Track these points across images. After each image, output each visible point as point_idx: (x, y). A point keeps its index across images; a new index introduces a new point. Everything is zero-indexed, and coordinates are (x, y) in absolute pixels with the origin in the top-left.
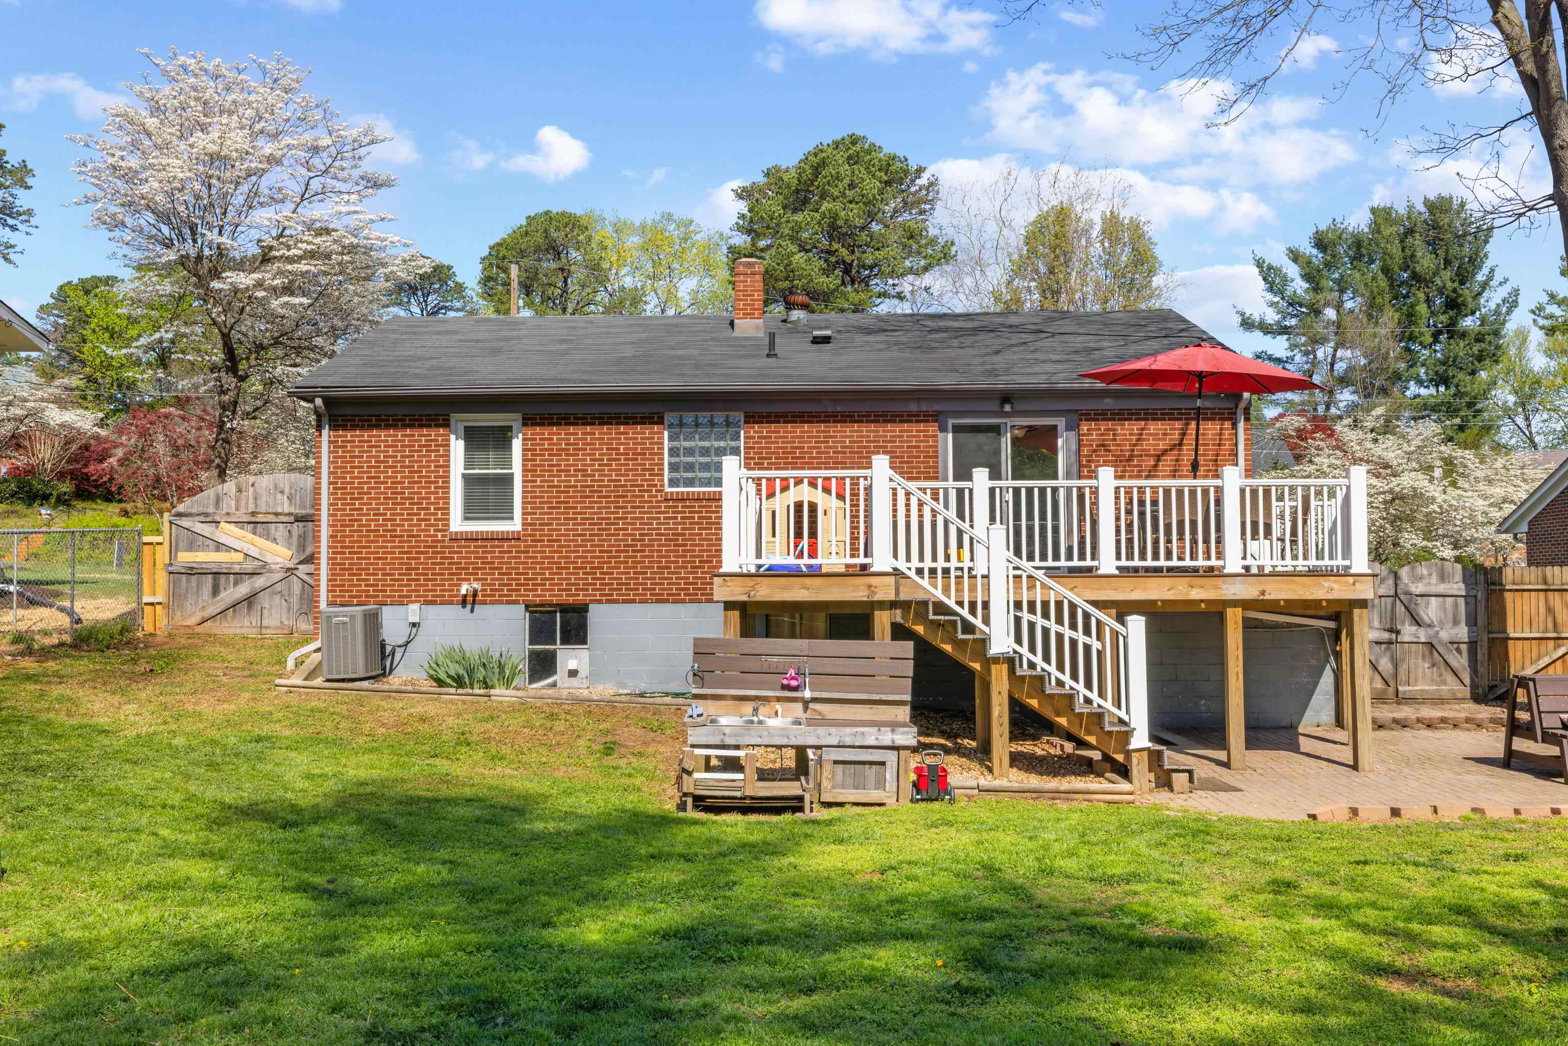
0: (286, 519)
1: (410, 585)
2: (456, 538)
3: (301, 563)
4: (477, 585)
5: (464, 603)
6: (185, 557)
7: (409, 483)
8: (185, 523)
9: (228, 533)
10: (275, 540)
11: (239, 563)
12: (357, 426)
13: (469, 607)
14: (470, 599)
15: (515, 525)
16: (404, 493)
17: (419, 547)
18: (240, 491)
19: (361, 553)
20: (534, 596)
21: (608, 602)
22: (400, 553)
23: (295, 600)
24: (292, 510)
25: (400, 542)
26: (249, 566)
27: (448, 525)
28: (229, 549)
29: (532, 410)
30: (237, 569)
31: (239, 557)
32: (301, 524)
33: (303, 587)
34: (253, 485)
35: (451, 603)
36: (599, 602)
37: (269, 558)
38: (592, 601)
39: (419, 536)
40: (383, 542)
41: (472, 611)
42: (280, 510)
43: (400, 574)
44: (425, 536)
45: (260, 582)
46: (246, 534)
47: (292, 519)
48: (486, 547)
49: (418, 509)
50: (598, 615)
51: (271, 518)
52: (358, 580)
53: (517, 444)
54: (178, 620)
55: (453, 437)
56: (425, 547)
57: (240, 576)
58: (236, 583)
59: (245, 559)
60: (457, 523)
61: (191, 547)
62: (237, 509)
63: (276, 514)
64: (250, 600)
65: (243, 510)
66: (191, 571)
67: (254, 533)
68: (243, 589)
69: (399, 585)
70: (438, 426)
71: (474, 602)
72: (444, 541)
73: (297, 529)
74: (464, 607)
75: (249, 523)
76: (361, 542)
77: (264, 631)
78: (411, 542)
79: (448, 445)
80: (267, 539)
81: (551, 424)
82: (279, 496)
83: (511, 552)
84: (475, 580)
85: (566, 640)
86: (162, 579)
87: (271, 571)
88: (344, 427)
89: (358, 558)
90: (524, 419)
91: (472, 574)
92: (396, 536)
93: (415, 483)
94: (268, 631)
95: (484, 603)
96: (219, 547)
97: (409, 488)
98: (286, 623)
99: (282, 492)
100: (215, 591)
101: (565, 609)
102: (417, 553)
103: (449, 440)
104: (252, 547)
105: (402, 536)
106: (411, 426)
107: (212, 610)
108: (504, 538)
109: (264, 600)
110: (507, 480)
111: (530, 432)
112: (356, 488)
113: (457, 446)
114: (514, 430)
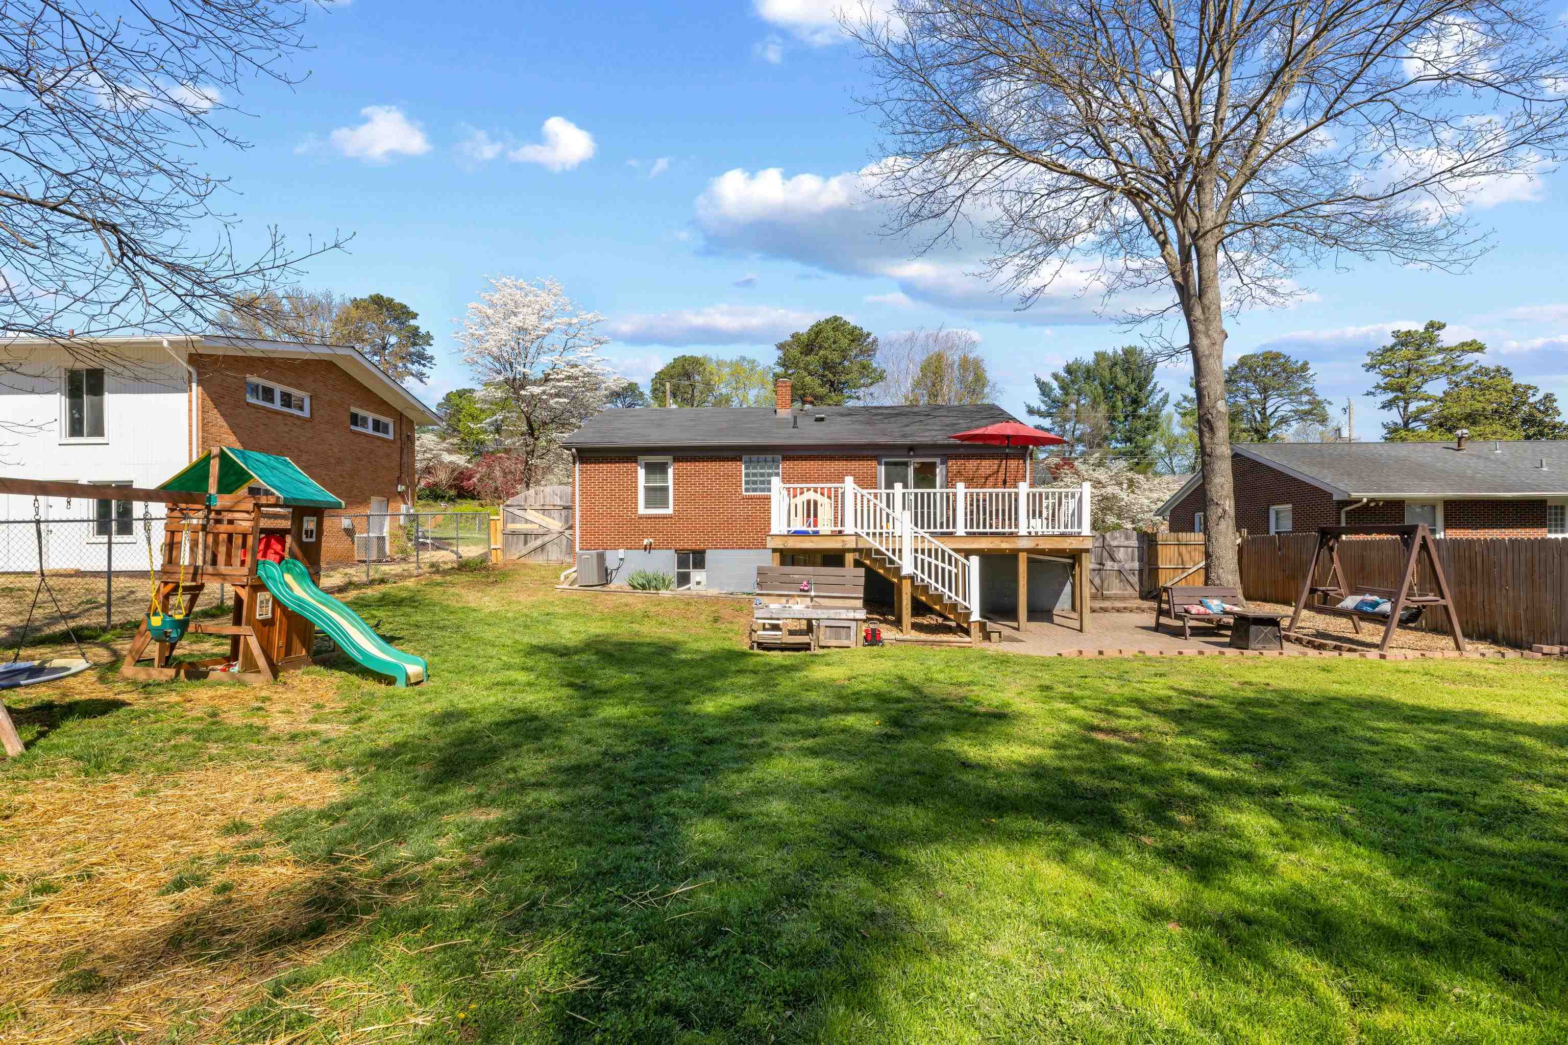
0: (559, 508)
1: (619, 540)
2: (642, 517)
3: (566, 529)
4: (651, 540)
5: (645, 549)
6: (511, 527)
7: (618, 490)
8: (510, 509)
9: (531, 515)
10: (553, 518)
11: (537, 529)
12: (592, 462)
13: (648, 551)
14: (648, 547)
15: (670, 511)
16: (616, 495)
17: (624, 522)
18: (536, 494)
19: (596, 524)
20: (679, 546)
21: (715, 548)
22: (614, 524)
23: (564, 547)
24: (562, 504)
25: (614, 519)
26: (541, 531)
27: (637, 511)
28: (532, 522)
29: (677, 455)
30: (535, 532)
31: (537, 526)
32: (566, 511)
33: (568, 541)
34: (542, 491)
35: (639, 549)
36: (711, 548)
37: (551, 527)
38: (707, 548)
39: (624, 516)
40: (606, 519)
41: (650, 553)
42: (556, 504)
43: (614, 535)
44: (626, 516)
45: (547, 538)
46: (540, 514)
47: (562, 508)
48: (656, 521)
49: (622, 504)
50: (710, 555)
51: (551, 508)
52: (594, 538)
53: (670, 471)
54: (508, 557)
55: (639, 468)
56: (627, 522)
57: (537, 536)
58: (536, 539)
59: (539, 527)
60: (642, 510)
61: (513, 522)
62: (535, 503)
63: (554, 506)
64: (542, 547)
65: (538, 504)
66: (514, 533)
67: (544, 515)
68: (539, 542)
69: (614, 540)
70: (632, 462)
71: (650, 549)
72: (636, 519)
73: (564, 512)
74: (645, 551)
75: (541, 510)
76: (595, 519)
77: (550, 562)
78: (619, 519)
79: (637, 472)
80: (550, 518)
81: (687, 461)
82: (555, 497)
83: (668, 524)
84: (651, 538)
85: (695, 567)
86: (500, 537)
87: (552, 533)
88: (587, 463)
89: (594, 527)
90: (673, 459)
91: (649, 535)
92: (612, 516)
93: (622, 490)
95: (656, 549)
96: (527, 521)
97: (618, 493)
98: (560, 558)
99: (557, 495)
100: (526, 543)
101: (695, 552)
102: (622, 524)
103: (637, 469)
104: (543, 521)
105: (615, 516)
106: (619, 462)
107: (524, 552)
108: (665, 517)
109: (549, 546)
110: (665, 489)
111: (676, 465)
112: (593, 493)
113: (641, 472)
114: (668, 465)
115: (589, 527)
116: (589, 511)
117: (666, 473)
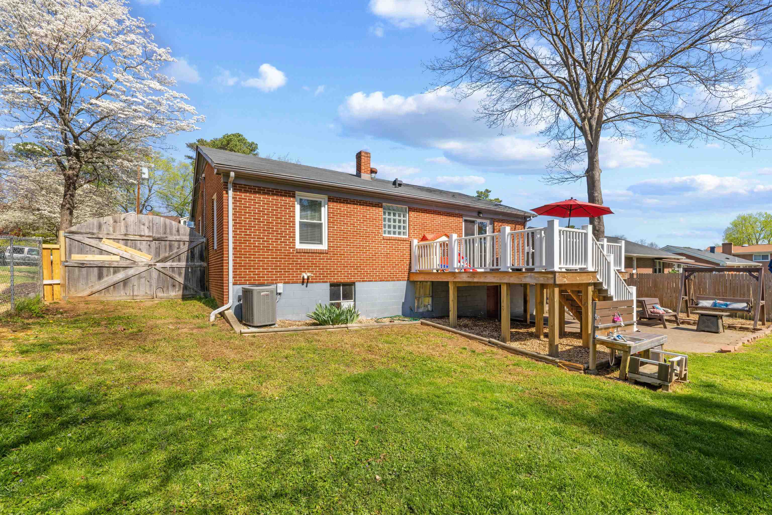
0: (148, 239)
1: (277, 274)
2: (299, 252)
3: (157, 262)
4: (309, 274)
5: (303, 283)
6: (77, 257)
7: (276, 223)
8: (77, 237)
9: (106, 245)
10: (140, 250)
11: (117, 262)
12: (248, 191)
13: (305, 284)
14: (306, 281)
15: (324, 247)
16: (273, 228)
17: (281, 255)
18: (115, 222)
19: (251, 258)
20: (334, 279)
21: (363, 281)
22: (272, 258)
23: (154, 282)
24: (151, 234)
25: (271, 252)
26: (124, 263)
27: (295, 245)
28: (109, 253)
29: (333, 195)
30: (115, 264)
31: (117, 258)
32: (157, 242)
33: (159, 274)
34: (124, 219)
35: (297, 283)
36: (359, 281)
37: (137, 259)
38: (357, 281)
39: (281, 250)
40: (262, 252)
41: (307, 286)
42: (143, 234)
43: (271, 269)
44: (284, 250)
45: (131, 272)
46: (121, 245)
47: (151, 239)
48: (313, 256)
49: (280, 237)
50: (359, 286)
51: (137, 238)
52: (249, 272)
53: (324, 211)
54: (73, 293)
55: (296, 203)
56: (284, 255)
57: (117, 269)
58: (115, 272)
59: (121, 259)
60: (299, 246)
61: (81, 252)
62: (114, 232)
63: (141, 236)
64: (125, 282)
65: (118, 233)
66: (82, 266)
67: (127, 245)
68: (121, 276)
69: (271, 274)
70: (290, 196)
71: (308, 282)
72: (293, 253)
73: (154, 244)
74: (303, 284)
75: (122, 240)
76: (251, 252)
77: (135, 298)
78: (277, 253)
79: (294, 207)
80: (135, 249)
81: (341, 202)
82: (142, 226)
83: (324, 259)
84: (308, 272)
85: (345, 297)
86: (59, 270)
87: (137, 266)
88: (240, 191)
89: (249, 260)
90: (329, 198)
91: (307, 269)
92: (269, 250)
93: (278, 223)
94: (138, 298)
95: (312, 282)
96: (101, 252)
97: (276, 226)
98: (149, 293)
99: (144, 224)
100: (100, 277)
101: (344, 285)
102: (280, 258)
103: (294, 204)
104: (125, 253)
105: (273, 250)
106: (277, 195)
107: (98, 287)
108: (321, 252)
109: (134, 281)
110: (320, 226)
111: (332, 205)
112: (247, 224)
113: (298, 207)
114: (323, 204)
115: (243, 260)
116: (243, 243)
117: (320, 211)
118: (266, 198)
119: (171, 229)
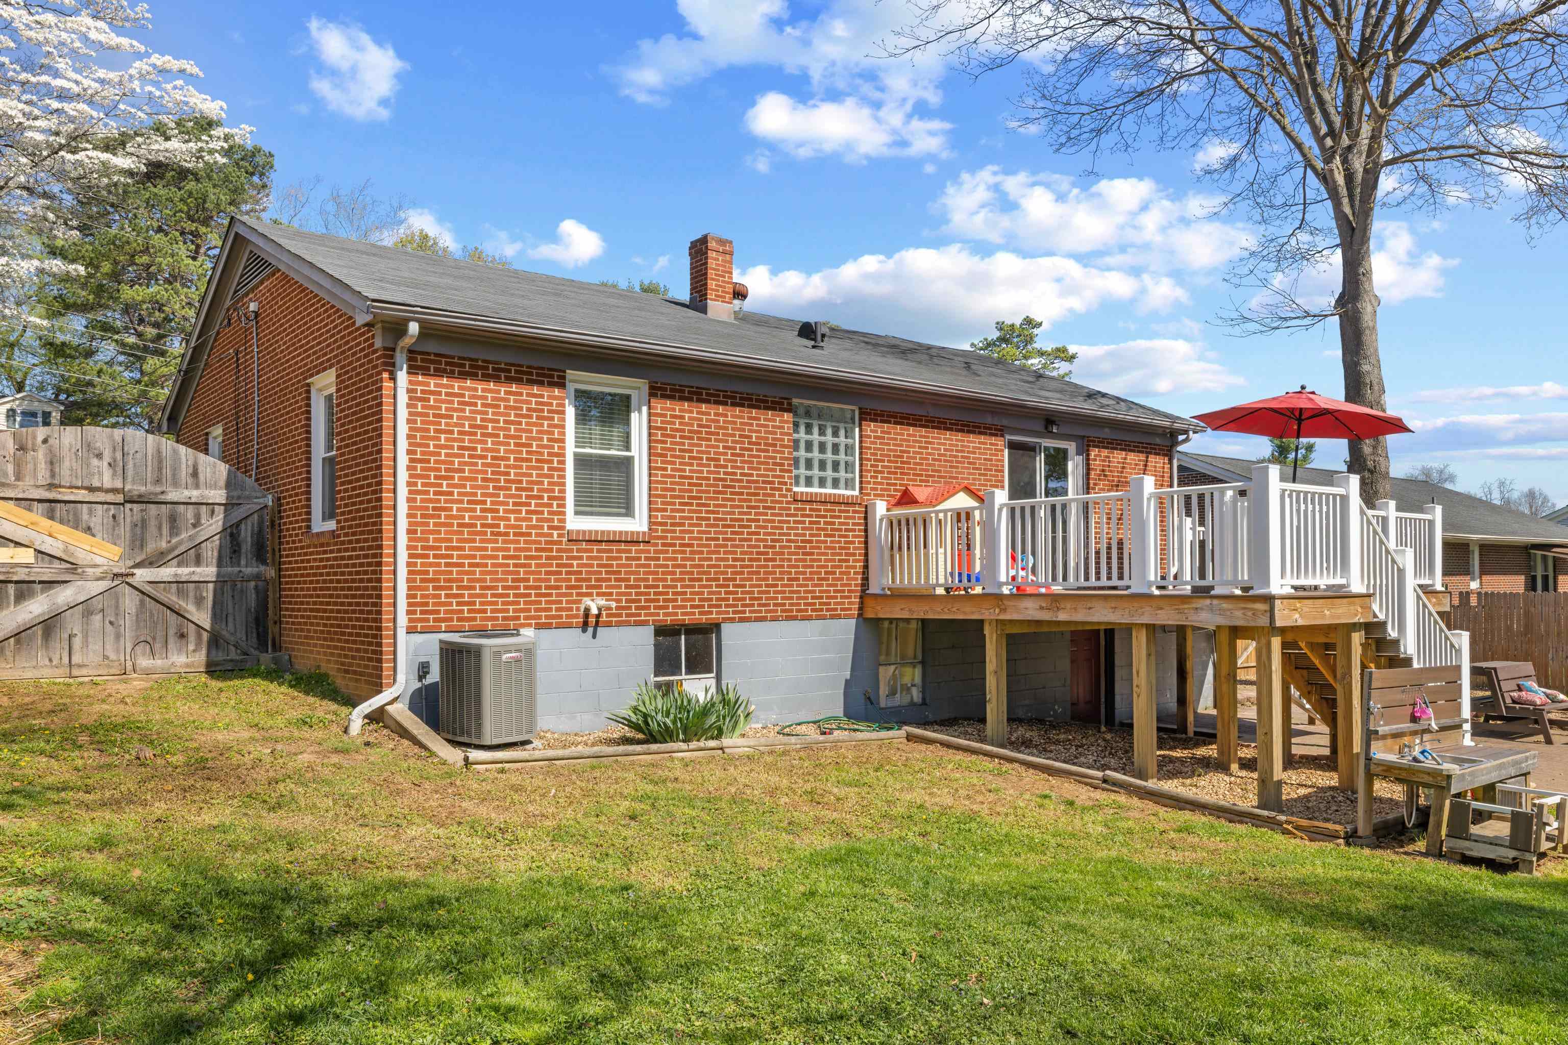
0: (110, 497)
1: (518, 603)
2: (574, 539)
3: (138, 565)
4: (602, 602)
5: (585, 626)
7: (516, 459)
9: (6, 517)
10: (89, 530)
11: (27, 566)
12: (445, 371)
13: (590, 630)
14: (592, 620)
15: (639, 523)
16: (508, 474)
17: (530, 550)
18: (22, 448)
19: (451, 557)
20: (665, 615)
21: (742, 620)
22: (504, 557)
23: (126, 622)
24: (119, 484)
25: (504, 542)
26: (47, 572)
27: (564, 521)
28: (6, 541)
29: (662, 378)
30: (21, 575)
31: (26, 556)
32: (136, 507)
33: (142, 602)
34: (45, 441)
35: (569, 626)
36: (732, 620)
37: (81, 557)
38: (725, 620)
39: (530, 534)
40: (482, 541)
41: (594, 636)
42: (96, 483)
43: (504, 588)
44: (537, 535)
45: (65, 596)
46: (37, 516)
47: (120, 498)
48: (611, 551)
49: (527, 497)
50: (730, 635)
51: (82, 495)
52: (447, 596)
53: (639, 421)
55: (567, 401)
56: (537, 550)
57: (25, 588)
58: (21, 597)
59: (36, 558)
60: (575, 523)
62: (18, 479)
63: (91, 489)
64: (49, 625)
65: (28, 481)
67: (52, 518)
68: (36, 607)
69: (504, 603)
70: (552, 384)
71: (597, 623)
72: (560, 543)
73: (127, 514)
74: (584, 631)
75: (40, 501)
76: (451, 540)
77: (75, 672)
78: (518, 542)
79: (563, 412)
80: (76, 528)
81: (682, 399)
82: (95, 462)
83: (639, 559)
84: (598, 594)
85: (691, 670)
87: (83, 577)
88: (426, 372)
89: (447, 565)
90: (652, 388)
91: (595, 589)
92: (499, 534)
93: (522, 460)
94: (84, 671)
95: (609, 625)
97: (515, 467)
98: (113, 656)
99: (99, 456)
101: (691, 631)
102: (526, 557)
103: (563, 405)
104: (50, 540)
105: (507, 534)
106: (519, 381)
108: (632, 540)
109: (73, 623)
110: (626, 464)
111: (659, 405)
112: (443, 462)
113: (570, 412)
114: (634, 402)
115: (431, 565)
116: (432, 516)
117: (627, 422)
118: (490, 391)
119: (175, 470)
